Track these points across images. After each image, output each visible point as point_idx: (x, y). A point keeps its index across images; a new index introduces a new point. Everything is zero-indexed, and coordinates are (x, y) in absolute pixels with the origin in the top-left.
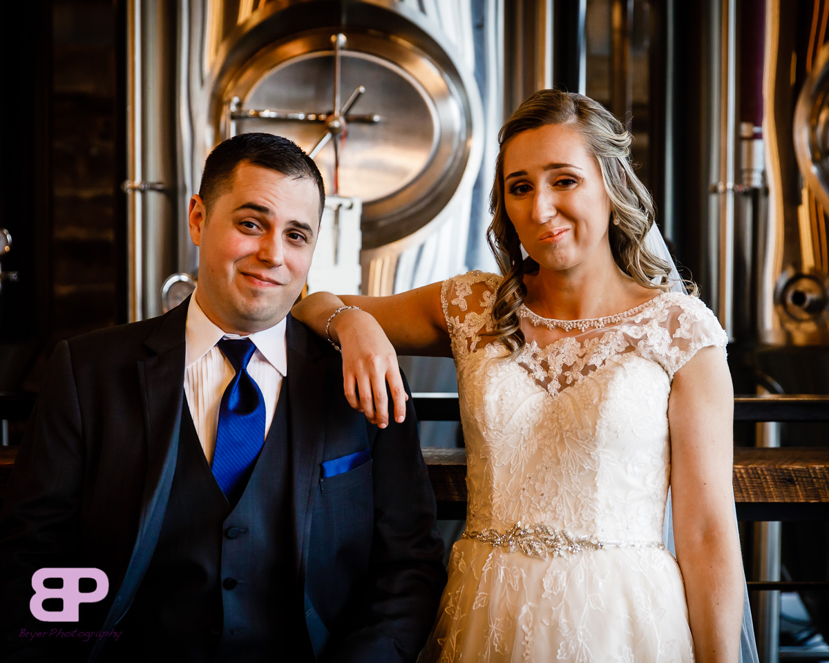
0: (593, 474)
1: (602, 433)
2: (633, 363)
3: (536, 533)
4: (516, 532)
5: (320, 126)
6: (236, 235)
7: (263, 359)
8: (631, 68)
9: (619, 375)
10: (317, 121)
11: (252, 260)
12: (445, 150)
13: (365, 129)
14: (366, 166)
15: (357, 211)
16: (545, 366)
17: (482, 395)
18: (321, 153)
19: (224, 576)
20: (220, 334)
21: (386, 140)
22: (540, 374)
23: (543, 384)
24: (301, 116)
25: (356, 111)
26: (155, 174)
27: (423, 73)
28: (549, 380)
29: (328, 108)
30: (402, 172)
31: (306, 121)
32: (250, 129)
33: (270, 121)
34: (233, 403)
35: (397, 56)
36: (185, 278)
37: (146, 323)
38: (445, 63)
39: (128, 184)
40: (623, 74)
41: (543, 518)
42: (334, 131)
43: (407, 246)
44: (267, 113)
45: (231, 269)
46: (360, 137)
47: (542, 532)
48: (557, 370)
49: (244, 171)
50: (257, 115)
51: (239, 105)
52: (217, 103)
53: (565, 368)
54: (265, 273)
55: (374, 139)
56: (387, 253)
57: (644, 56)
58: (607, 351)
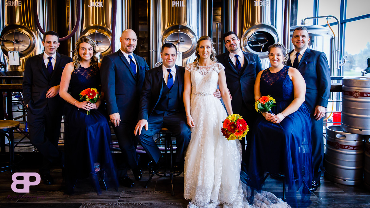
0: (209, 86)
1: (211, 80)
2: (214, 71)
3: (202, 93)
4: (199, 93)
5: (177, 42)
6: (165, 56)
7: (172, 71)
8: (219, 33)
9: (213, 73)
10: (176, 41)
11: (168, 59)
12: (193, 45)
13: (183, 42)
14: (183, 47)
15: (182, 53)
16: (202, 72)
17: (194, 76)
18: (177, 46)
19: (169, 98)
20: (167, 69)
21: (185, 44)
22: (202, 73)
23: (202, 74)
24: (174, 41)
25: (181, 40)
26: (154, 49)
27: (190, 34)
28: (203, 74)
29: (178, 40)
30: (188, 48)
31: (175, 41)
32: (167, 42)
33: (170, 41)
34: (169, 77)
35: (186, 32)
36: (158, 63)
37: (153, 68)
38: (193, 33)
39: (151, 50)
40: (218, 34)
41: (203, 91)
42: (178, 43)
43: (188, 58)
44: (169, 41)
45: (166, 61)
46: (182, 44)
47: (203, 93)
48: (204, 72)
49: (165, 48)
50: (168, 41)
51: (166, 39)
52: (163, 39)
53: (205, 72)
54: (170, 61)
55: (184, 44)
56: (185, 59)
57: (220, 32)
58: (211, 70)
